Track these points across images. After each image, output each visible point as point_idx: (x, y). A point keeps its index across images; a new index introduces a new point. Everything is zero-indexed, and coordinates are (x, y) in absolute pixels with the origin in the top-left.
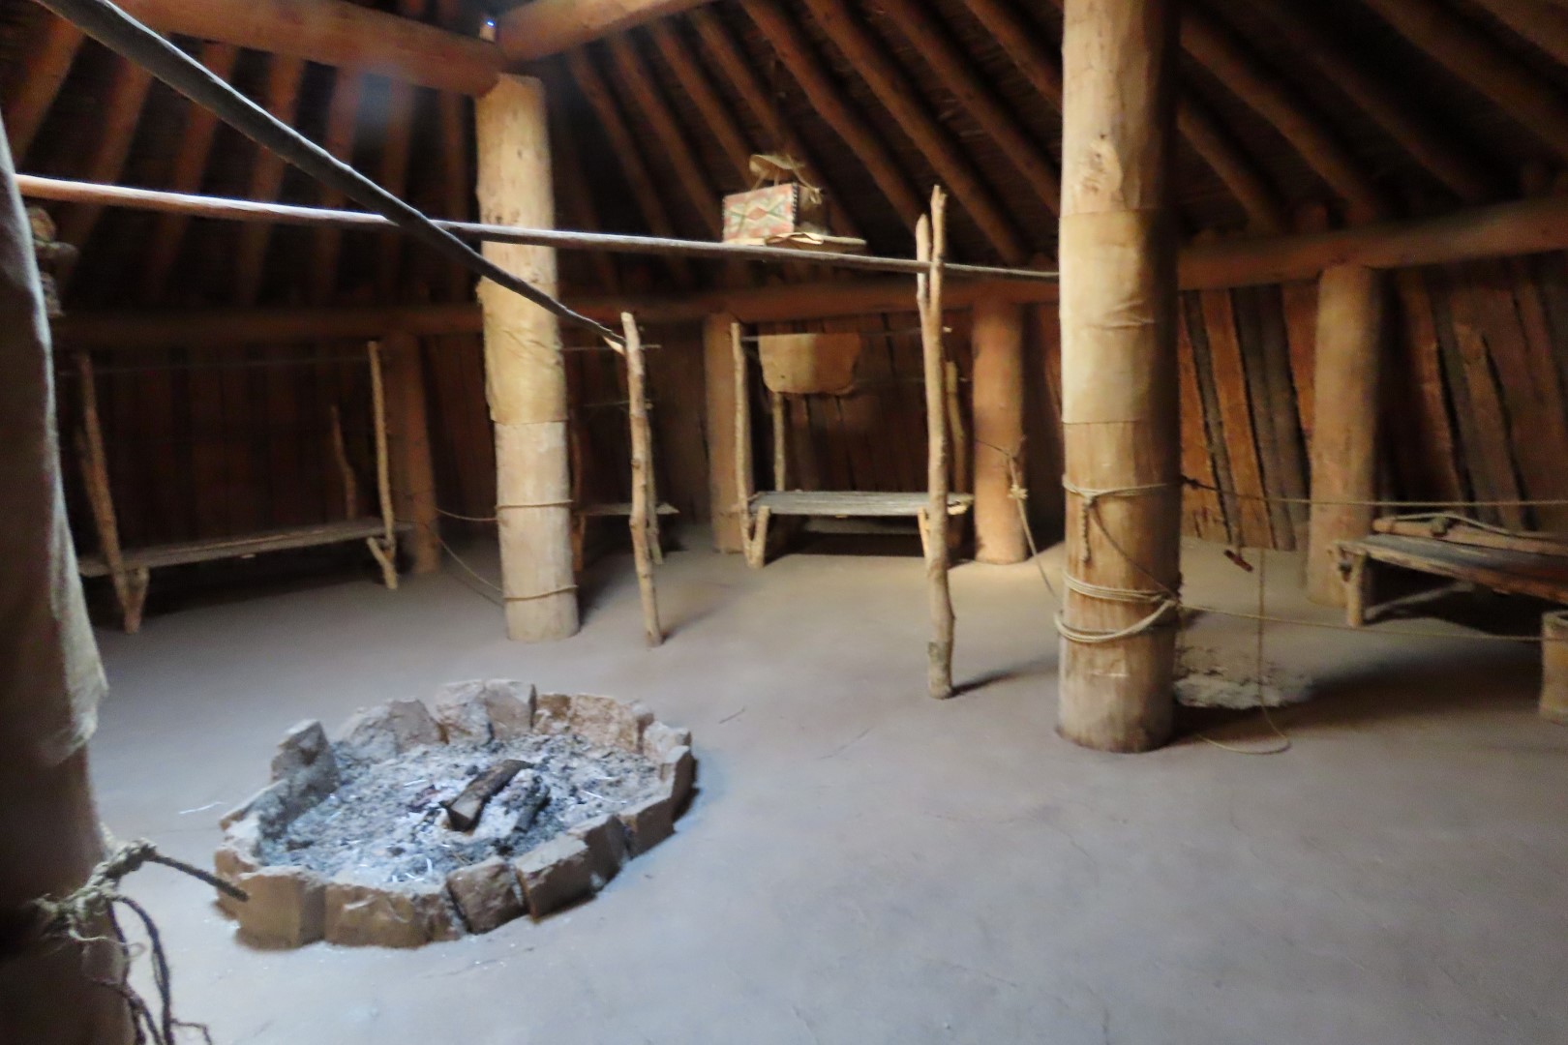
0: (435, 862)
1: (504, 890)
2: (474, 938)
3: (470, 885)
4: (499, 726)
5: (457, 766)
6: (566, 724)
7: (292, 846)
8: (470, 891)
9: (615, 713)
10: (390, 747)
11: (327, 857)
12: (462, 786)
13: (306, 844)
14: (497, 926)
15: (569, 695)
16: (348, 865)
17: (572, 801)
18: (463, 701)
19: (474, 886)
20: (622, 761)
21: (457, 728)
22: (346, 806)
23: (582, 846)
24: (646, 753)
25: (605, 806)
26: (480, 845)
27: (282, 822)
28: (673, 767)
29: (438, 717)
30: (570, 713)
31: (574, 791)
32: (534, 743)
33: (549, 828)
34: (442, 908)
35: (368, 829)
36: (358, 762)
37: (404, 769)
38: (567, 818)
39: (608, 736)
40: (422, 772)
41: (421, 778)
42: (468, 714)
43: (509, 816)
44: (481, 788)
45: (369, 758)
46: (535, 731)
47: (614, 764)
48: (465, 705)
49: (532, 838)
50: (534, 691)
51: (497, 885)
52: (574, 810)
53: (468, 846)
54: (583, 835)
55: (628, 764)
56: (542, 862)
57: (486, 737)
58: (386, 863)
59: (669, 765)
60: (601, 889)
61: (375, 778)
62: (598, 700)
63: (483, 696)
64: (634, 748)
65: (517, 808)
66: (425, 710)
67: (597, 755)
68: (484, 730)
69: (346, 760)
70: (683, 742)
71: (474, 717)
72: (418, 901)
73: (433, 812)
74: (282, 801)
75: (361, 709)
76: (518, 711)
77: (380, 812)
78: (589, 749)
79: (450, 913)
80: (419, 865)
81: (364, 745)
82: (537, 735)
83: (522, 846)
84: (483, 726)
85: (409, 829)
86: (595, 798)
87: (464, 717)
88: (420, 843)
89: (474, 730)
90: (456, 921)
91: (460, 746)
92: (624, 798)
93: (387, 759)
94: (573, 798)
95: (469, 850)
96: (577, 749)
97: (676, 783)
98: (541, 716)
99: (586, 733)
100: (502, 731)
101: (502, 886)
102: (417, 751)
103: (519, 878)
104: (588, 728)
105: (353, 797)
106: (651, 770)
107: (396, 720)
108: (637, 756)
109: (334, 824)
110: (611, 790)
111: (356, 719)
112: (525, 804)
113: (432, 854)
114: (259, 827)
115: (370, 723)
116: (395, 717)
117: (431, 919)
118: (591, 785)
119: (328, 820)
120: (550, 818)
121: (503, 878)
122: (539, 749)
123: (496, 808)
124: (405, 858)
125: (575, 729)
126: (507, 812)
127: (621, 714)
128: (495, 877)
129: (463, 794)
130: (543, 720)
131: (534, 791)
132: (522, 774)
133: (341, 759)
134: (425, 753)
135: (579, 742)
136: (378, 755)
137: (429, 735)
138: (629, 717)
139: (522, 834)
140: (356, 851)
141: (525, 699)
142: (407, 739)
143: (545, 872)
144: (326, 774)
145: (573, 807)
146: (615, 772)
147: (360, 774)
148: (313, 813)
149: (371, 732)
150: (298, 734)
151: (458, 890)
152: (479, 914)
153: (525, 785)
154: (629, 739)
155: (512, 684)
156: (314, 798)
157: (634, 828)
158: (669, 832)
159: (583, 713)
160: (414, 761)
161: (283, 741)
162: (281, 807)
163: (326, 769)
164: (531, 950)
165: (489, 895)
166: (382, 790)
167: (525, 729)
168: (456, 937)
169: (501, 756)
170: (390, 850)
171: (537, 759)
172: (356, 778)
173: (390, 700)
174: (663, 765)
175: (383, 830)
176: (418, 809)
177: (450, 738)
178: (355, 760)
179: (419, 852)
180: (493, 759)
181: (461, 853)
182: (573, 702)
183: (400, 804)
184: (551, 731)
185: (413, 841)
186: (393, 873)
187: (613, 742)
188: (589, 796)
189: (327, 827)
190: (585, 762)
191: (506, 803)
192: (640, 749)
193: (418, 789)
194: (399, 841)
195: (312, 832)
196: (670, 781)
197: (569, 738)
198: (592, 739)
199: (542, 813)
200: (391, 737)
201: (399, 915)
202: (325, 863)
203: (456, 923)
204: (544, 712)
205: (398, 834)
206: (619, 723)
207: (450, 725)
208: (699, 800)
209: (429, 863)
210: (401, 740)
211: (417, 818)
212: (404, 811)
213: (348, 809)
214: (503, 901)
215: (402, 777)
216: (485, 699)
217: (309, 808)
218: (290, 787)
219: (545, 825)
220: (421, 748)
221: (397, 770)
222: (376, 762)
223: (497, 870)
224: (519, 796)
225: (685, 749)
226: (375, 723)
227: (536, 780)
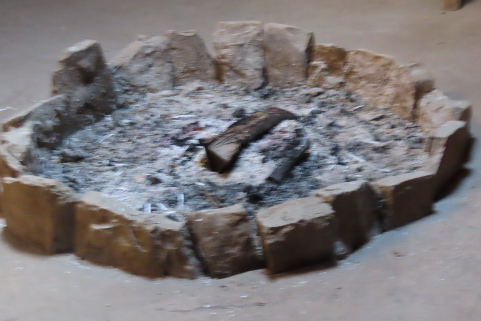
0: (187, 198)
1: (242, 240)
2: (208, 282)
3: (209, 229)
4: (274, 72)
5: (225, 106)
6: (340, 79)
7: (65, 159)
8: (210, 235)
9: (392, 74)
10: (166, 78)
11: (93, 175)
12: (224, 126)
13: (78, 159)
14: (234, 273)
15: (347, 49)
16: (110, 186)
17: (332, 160)
18: (240, 42)
19: (213, 229)
20: (393, 127)
21: (232, 68)
22: (119, 129)
23: (327, 210)
24: (420, 122)
25: (367, 171)
26: (232, 189)
27: (58, 134)
28: (443, 142)
29: (214, 54)
30: (346, 69)
31: (335, 150)
32: (307, 95)
33: (304, 184)
34: (180, 245)
35: (135, 155)
36: (135, 88)
37: (177, 102)
38: (323, 177)
39: (383, 99)
40: (194, 107)
41: (191, 112)
42: (245, 54)
43: (266, 164)
44: (240, 133)
45: (144, 86)
46: (309, 82)
47: (383, 129)
48: (241, 45)
49: (284, 191)
50: (311, 41)
51: (237, 233)
52: (333, 170)
53: (221, 188)
54: (331, 199)
55: (398, 131)
56: (284, 219)
57: (259, 81)
58: (144, 191)
59: (439, 139)
60: (343, 257)
61: (150, 106)
62: (377, 58)
63: (260, 39)
64: (408, 115)
65: (276, 158)
66: (202, 45)
67: (367, 116)
68: (258, 73)
69: (124, 85)
70: (458, 116)
71: (250, 60)
72: (158, 234)
73: (193, 149)
74: (59, 115)
75: (142, 36)
76: (294, 59)
77: (148, 140)
78: (360, 110)
79: (188, 252)
80: (171, 198)
81: (142, 72)
82: (312, 87)
83: (273, 198)
84: (256, 69)
85: (168, 161)
86: (356, 162)
87: (239, 58)
88: (176, 176)
89: (249, 73)
90: (193, 260)
91: (234, 87)
92: (387, 166)
93: (164, 89)
94: (334, 157)
95: (221, 192)
96: (350, 107)
97: (443, 161)
98: (315, 67)
99: (360, 92)
100: (276, 79)
101: (242, 235)
102: (193, 85)
103: (259, 230)
104: (363, 86)
105: (126, 121)
106: (421, 141)
107: (174, 53)
108: (409, 124)
109: (106, 144)
110: (376, 155)
111: (134, 47)
112: (283, 156)
113: (186, 190)
114: (32, 136)
115: (149, 51)
116: (174, 49)
117: (169, 253)
118: (356, 147)
119: (101, 140)
120: (307, 174)
121: (243, 228)
122: (309, 102)
123: (254, 154)
124: (161, 188)
125: (350, 86)
126: (264, 161)
127: (398, 76)
128: (235, 225)
129: (222, 135)
130: (318, 71)
131: (296, 143)
132: (285, 124)
133: (120, 83)
134: (199, 89)
135: (352, 101)
136: (154, 84)
137: (204, 71)
138: (405, 80)
139: (275, 186)
140: (119, 173)
141: (301, 47)
142: (184, 73)
143: (285, 230)
144: (104, 95)
145: (333, 166)
146: (383, 137)
147: (137, 101)
148: (88, 131)
149: (149, 60)
150: (77, 53)
151: (198, 231)
152: (216, 259)
153: (287, 136)
154: (404, 104)
155: (290, 29)
156: (90, 117)
157: (388, 200)
158: (428, 212)
159: (361, 71)
160: (188, 95)
161: (63, 57)
162: (57, 120)
163: (103, 91)
164: (261, 304)
165: (228, 242)
166: (154, 118)
167: (298, 79)
168: (192, 276)
169: (269, 103)
170: (149, 178)
171: (306, 111)
172: (131, 103)
173: (170, 31)
174: (432, 139)
175: (147, 157)
176: (180, 142)
177: (225, 78)
178: (133, 86)
179: (174, 185)
180: (263, 104)
181: (213, 194)
182: (351, 57)
183: (166, 135)
184: (325, 85)
185: (171, 173)
186: (148, 201)
187: (387, 105)
188: (351, 158)
189: (99, 146)
190: (352, 121)
191: (264, 151)
192: (414, 117)
193: (185, 123)
194: (159, 171)
195: (85, 149)
196: (437, 157)
197: (342, 96)
198: (366, 99)
199: (299, 168)
200: (167, 68)
201: (139, 243)
202: (90, 180)
203: (192, 264)
204: (320, 63)
205: (158, 164)
206: (396, 86)
207: (225, 64)
208: (468, 182)
209: (182, 197)
210: (177, 73)
211: (179, 150)
212: (169, 143)
213: (120, 132)
214: (242, 250)
215: (174, 109)
216: (262, 42)
217: (85, 125)
218: (67, 103)
219: (299, 181)
220: (196, 84)
221: (171, 101)
222: (153, 91)
223: (238, 218)
224: (279, 146)
225: (460, 124)
226: (153, 52)
227: (298, 132)
